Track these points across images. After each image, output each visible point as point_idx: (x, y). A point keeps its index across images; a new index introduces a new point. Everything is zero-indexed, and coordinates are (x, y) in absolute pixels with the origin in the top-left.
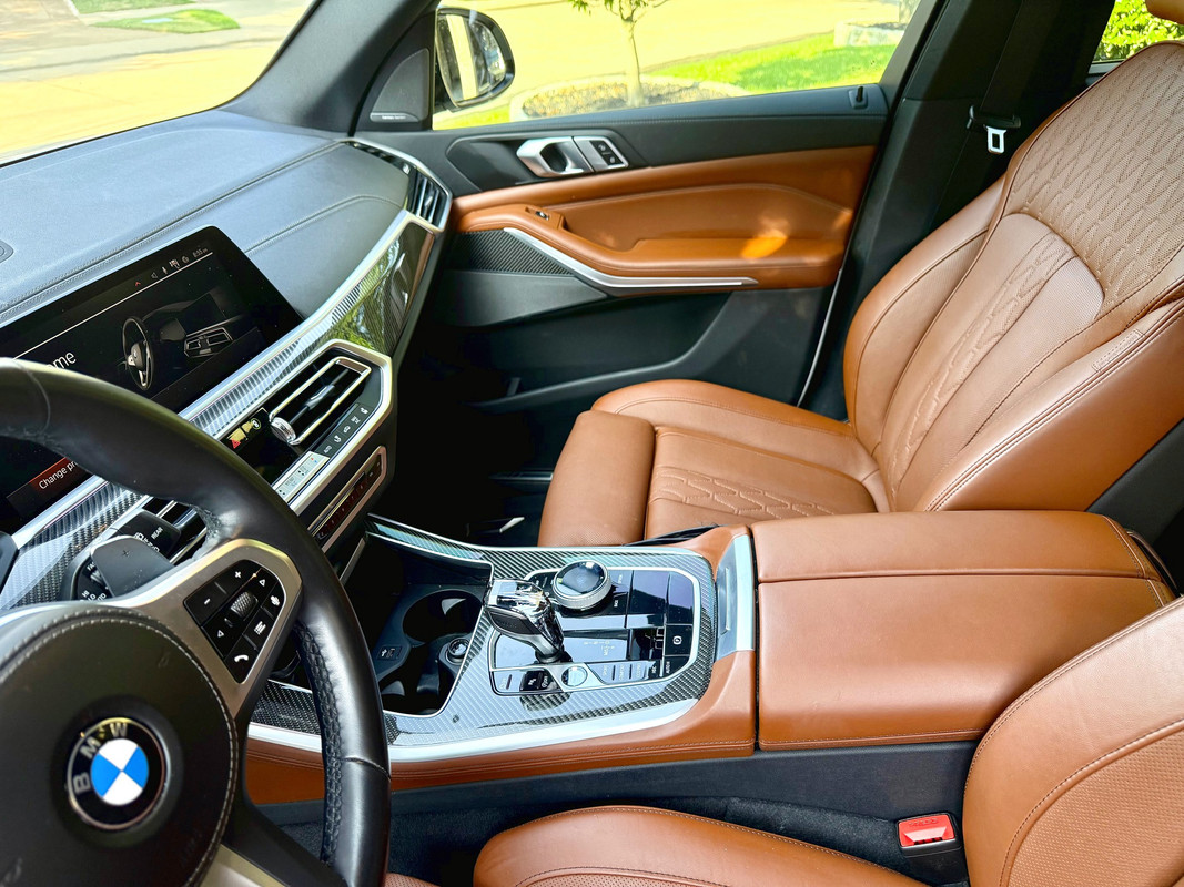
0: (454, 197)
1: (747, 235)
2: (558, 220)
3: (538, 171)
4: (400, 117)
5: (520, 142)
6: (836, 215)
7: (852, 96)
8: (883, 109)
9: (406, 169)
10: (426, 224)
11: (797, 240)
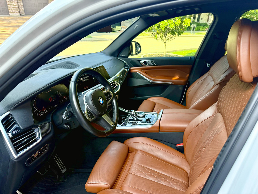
0: (130, 67)
1: (173, 77)
2: (145, 72)
3: (143, 65)
4: (124, 56)
5: (141, 60)
6: (187, 75)
7: (190, 58)
8: (194, 60)
9: (124, 63)
10: (126, 70)
11: (180, 78)
